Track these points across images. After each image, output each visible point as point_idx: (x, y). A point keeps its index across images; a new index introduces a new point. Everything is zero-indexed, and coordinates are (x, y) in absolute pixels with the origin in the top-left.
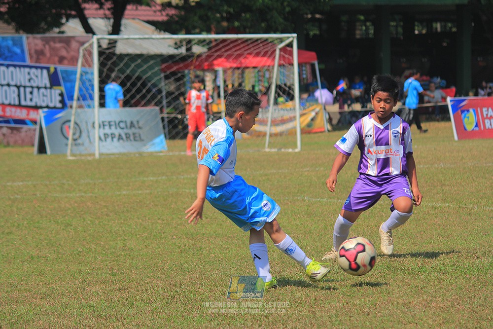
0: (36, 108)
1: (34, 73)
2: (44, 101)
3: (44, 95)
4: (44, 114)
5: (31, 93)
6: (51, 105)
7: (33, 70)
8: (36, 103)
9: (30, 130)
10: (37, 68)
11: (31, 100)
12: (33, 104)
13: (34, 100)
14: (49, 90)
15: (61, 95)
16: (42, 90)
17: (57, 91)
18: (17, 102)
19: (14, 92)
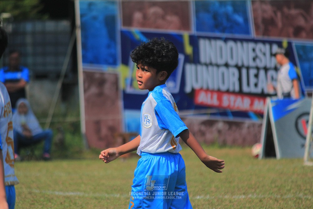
0: (263, 96)
1: (261, 50)
3: (272, 78)
4: (274, 104)
5: (257, 76)
7: (260, 46)
8: (263, 90)
9: (254, 125)
10: (264, 42)
11: (256, 85)
12: (258, 90)
13: (260, 85)
16: (271, 73)
18: (237, 88)
19: (234, 74)
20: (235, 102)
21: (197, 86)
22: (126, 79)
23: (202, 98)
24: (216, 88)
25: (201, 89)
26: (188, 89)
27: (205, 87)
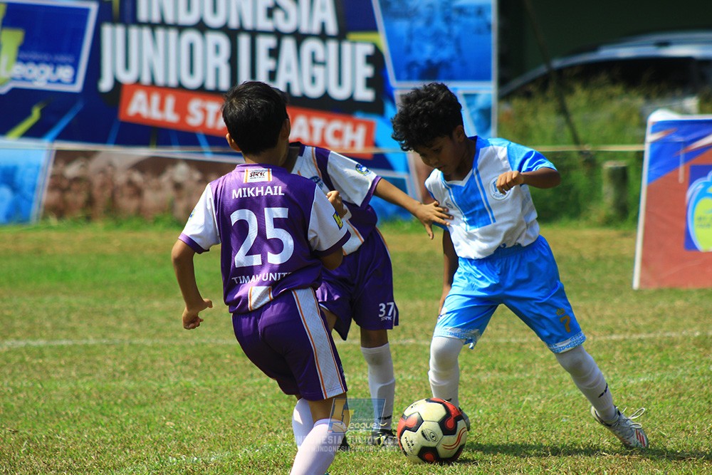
2: (313, 80)
3: (314, 61)
5: (274, 53)
6: (340, 93)
8: (288, 86)
11: (273, 75)
12: (279, 86)
13: (282, 76)
14: (332, 45)
15: (375, 59)
16: (310, 45)
17: (359, 49)
18: (225, 84)
19: (217, 49)
20: (218, 114)
21: (127, 78)
23: (140, 107)
24: (173, 82)
25: (138, 83)
26: (106, 85)
27: (146, 79)
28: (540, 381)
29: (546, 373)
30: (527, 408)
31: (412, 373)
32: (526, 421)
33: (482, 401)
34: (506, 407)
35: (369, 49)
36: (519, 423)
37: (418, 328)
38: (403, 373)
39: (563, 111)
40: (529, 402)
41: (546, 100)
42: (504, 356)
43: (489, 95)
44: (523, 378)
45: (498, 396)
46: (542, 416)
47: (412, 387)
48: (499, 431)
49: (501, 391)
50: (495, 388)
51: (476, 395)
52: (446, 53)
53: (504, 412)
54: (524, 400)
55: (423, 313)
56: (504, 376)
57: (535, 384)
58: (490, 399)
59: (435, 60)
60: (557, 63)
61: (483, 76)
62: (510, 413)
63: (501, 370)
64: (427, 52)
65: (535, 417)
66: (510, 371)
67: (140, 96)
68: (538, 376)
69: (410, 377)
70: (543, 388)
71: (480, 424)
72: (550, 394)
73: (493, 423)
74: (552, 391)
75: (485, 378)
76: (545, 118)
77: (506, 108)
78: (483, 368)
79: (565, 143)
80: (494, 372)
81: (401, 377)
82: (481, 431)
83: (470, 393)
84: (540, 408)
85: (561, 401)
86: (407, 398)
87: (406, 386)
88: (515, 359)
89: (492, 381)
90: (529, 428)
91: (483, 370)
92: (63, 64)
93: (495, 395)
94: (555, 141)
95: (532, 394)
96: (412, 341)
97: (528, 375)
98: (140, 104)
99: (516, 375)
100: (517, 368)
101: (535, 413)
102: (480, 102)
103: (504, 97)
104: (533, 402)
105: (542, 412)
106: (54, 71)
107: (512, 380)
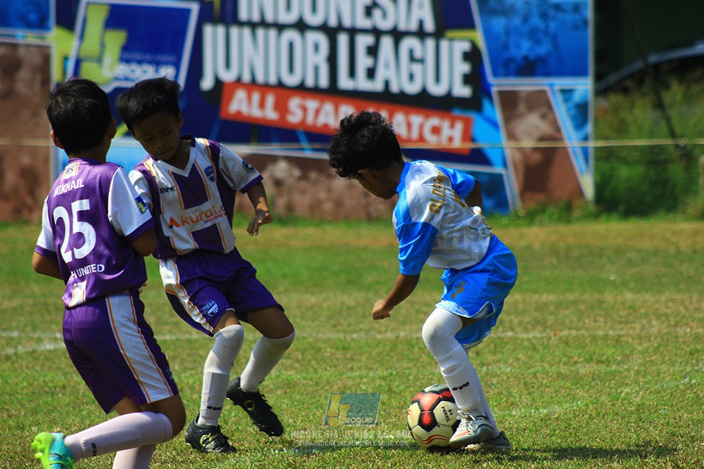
0: (387, 98)
2: (411, 77)
3: (412, 59)
5: (373, 51)
6: (438, 90)
8: (387, 83)
11: (371, 73)
12: (377, 86)
13: (381, 74)
14: (430, 43)
15: (472, 56)
16: (408, 43)
17: (456, 46)
18: (324, 82)
19: (316, 47)
20: (317, 112)
21: (228, 76)
22: (66, 59)
23: (240, 105)
24: (273, 80)
25: (238, 82)
26: (207, 83)
27: (246, 78)
28: (637, 373)
29: (644, 365)
30: (625, 399)
31: (511, 365)
32: (625, 412)
33: (581, 393)
34: (604, 398)
35: (466, 46)
36: (617, 414)
37: (516, 321)
38: (502, 366)
39: (659, 105)
40: (627, 393)
41: (643, 95)
42: (602, 349)
43: (586, 91)
44: (621, 369)
45: (597, 387)
46: (640, 407)
47: (510, 380)
48: (598, 422)
49: (599, 383)
50: (594, 380)
51: (574, 387)
52: (542, 50)
53: (603, 403)
54: (622, 392)
55: (521, 306)
56: (602, 368)
57: (633, 375)
58: (588, 390)
59: (532, 56)
60: (653, 58)
61: (580, 72)
62: (608, 404)
63: (599, 362)
64: (524, 48)
65: (633, 408)
66: (608, 363)
67: (241, 95)
68: (636, 368)
69: (509, 370)
70: (641, 379)
71: (579, 415)
72: (648, 386)
73: (591, 415)
74: (649, 382)
75: (583, 370)
76: (641, 112)
77: (604, 103)
78: (581, 360)
79: (661, 137)
80: (592, 364)
81: (500, 369)
82: (579, 422)
83: (568, 384)
84: (638, 399)
85: (660, 392)
86: (506, 389)
87: (505, 378)
88: (613, 351)
89: (590, 373)
90: (627, 419)
91: (581, 362)
92: (165, 63)
93: (594, 387)
94: (652, 135)
95: (630, 385)
96: (510, 334)
97: (626, 367)
98: (240, 102)
99: (614, 367)
100: (615, 360)
101: (633, 405)
102: (577, 97)
103: (601, 92)
104: (631, 394)
105: (640, 403)
106: (157, 71)
107: (610, 371)
